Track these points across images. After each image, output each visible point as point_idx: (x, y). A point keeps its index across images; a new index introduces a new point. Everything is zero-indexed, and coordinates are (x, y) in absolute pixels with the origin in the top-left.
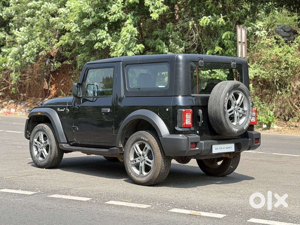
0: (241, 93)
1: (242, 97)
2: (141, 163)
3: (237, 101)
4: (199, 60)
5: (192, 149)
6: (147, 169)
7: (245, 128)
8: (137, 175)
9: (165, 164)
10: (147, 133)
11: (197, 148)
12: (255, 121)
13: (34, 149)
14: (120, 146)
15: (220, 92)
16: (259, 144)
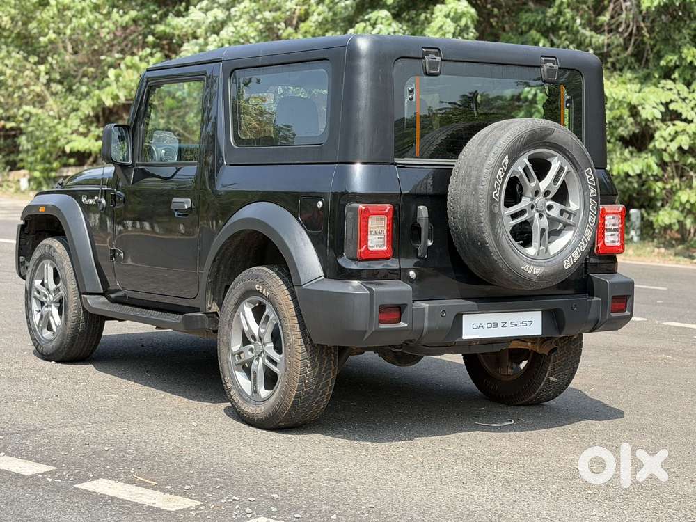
0: (557, 158)
1: (561, 169)
2: (255, 362)
3: (541, 184)
4: (427, 53)
5: (383, 326)
6: (271, 380)
7: (567, 265)
8: (247, 395)
9: (313, 367)
10: (271, 272)
11: (403, 325)
12: (618, 244)
13: (35, 306)
14: (210, 308)
15: (483, 152)
16: (627, 313)
